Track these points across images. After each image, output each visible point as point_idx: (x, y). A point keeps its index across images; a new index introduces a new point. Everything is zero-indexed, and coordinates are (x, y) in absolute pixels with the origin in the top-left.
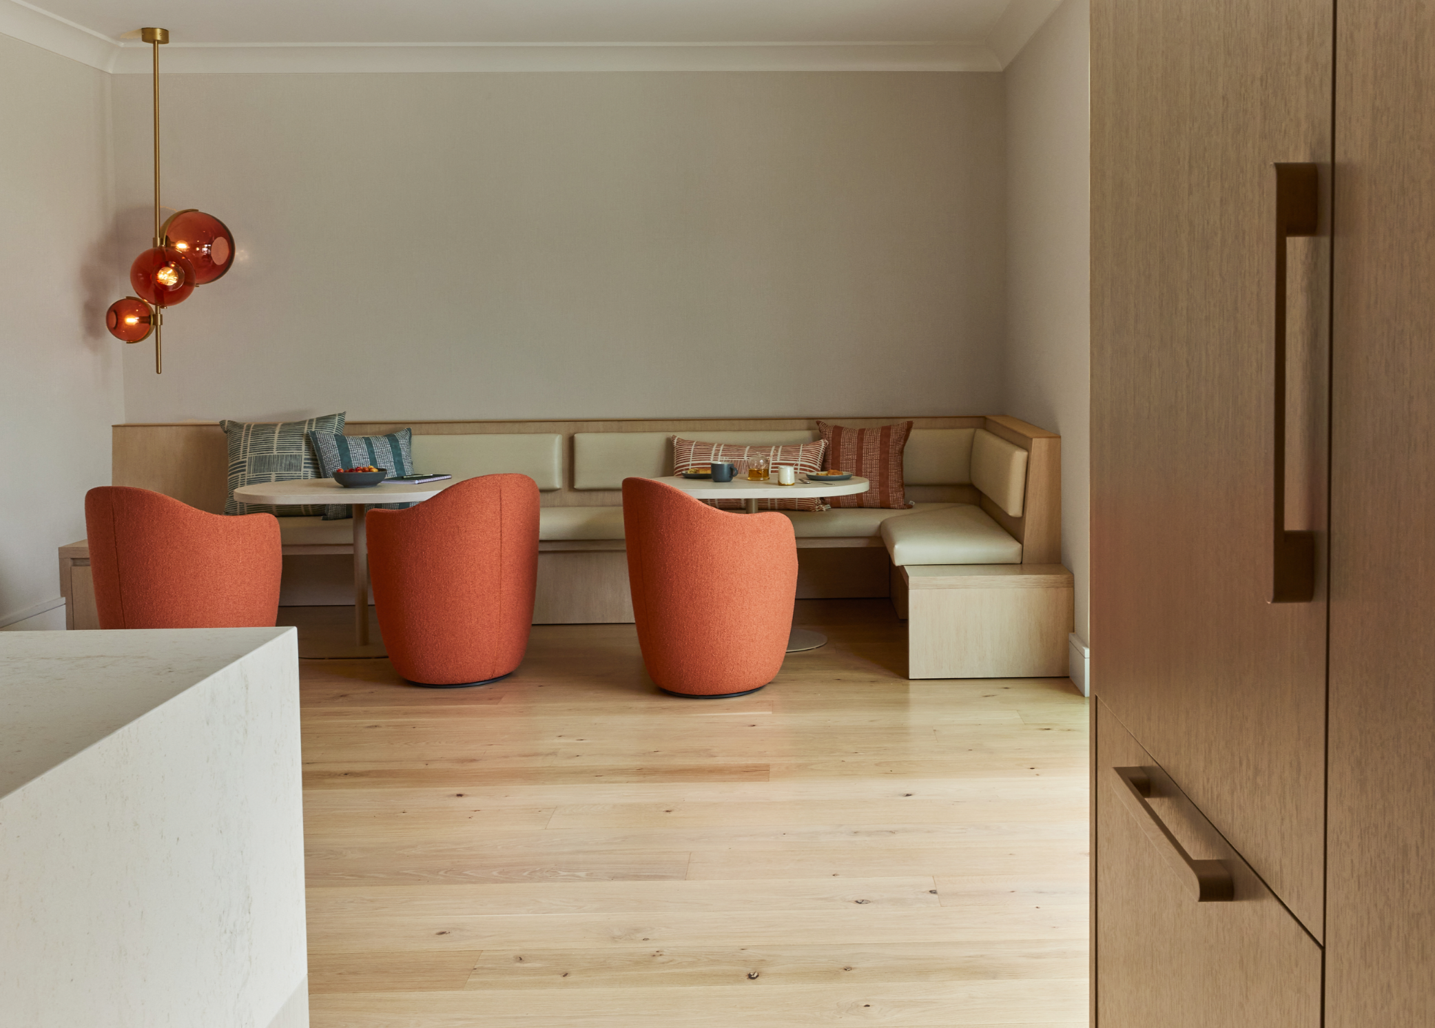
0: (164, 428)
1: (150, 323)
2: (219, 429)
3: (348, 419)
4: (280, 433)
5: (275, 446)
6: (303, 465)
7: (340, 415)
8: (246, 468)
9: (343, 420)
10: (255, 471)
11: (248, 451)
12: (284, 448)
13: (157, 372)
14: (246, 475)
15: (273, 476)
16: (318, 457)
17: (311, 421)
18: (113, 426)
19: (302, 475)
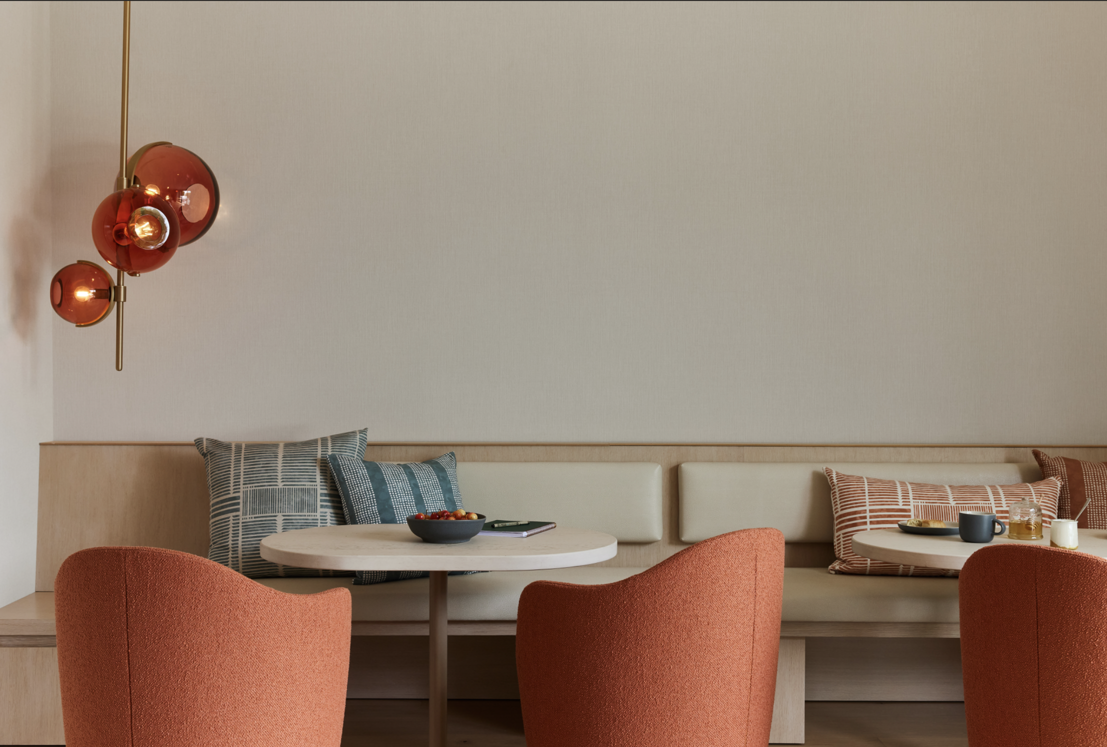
0: (111, 448)
1: (110, 300)
2: (194, 451)
3: (371, 438)
4: (284, 457)
5: (280, 475)
6: (319, 504)
7: (361, 432)
8: (241, 506)
9: (363, 440)
10: (253, 511)
11: (242, 483)
12: (291, 479)
13: (117, 368)
14: (241, 517)
15: (280, 520)
16: (341, 493)
17: (324, 440)
18: (41, 444)
19: (318, 517)
